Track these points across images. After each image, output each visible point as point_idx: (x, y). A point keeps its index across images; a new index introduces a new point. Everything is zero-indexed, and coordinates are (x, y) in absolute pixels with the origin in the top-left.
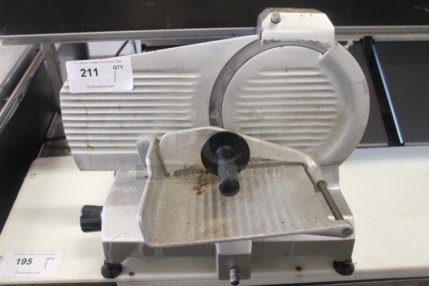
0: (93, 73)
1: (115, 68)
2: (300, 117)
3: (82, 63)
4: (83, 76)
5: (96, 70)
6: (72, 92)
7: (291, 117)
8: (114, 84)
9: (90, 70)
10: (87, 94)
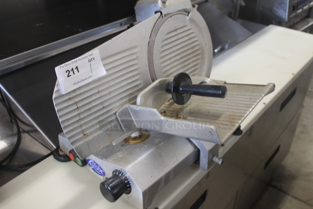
0: (76, 71)
1: (90, 61)
2: (187, 58)
3: (66, 65)
4: (68, 76)
5: (77, 67)
6: (64, 93)
7: (184, 59)
8: (91, 74)
9: (72, 69)
10: (74, 91)
